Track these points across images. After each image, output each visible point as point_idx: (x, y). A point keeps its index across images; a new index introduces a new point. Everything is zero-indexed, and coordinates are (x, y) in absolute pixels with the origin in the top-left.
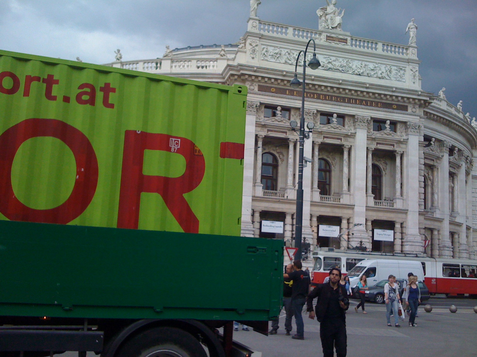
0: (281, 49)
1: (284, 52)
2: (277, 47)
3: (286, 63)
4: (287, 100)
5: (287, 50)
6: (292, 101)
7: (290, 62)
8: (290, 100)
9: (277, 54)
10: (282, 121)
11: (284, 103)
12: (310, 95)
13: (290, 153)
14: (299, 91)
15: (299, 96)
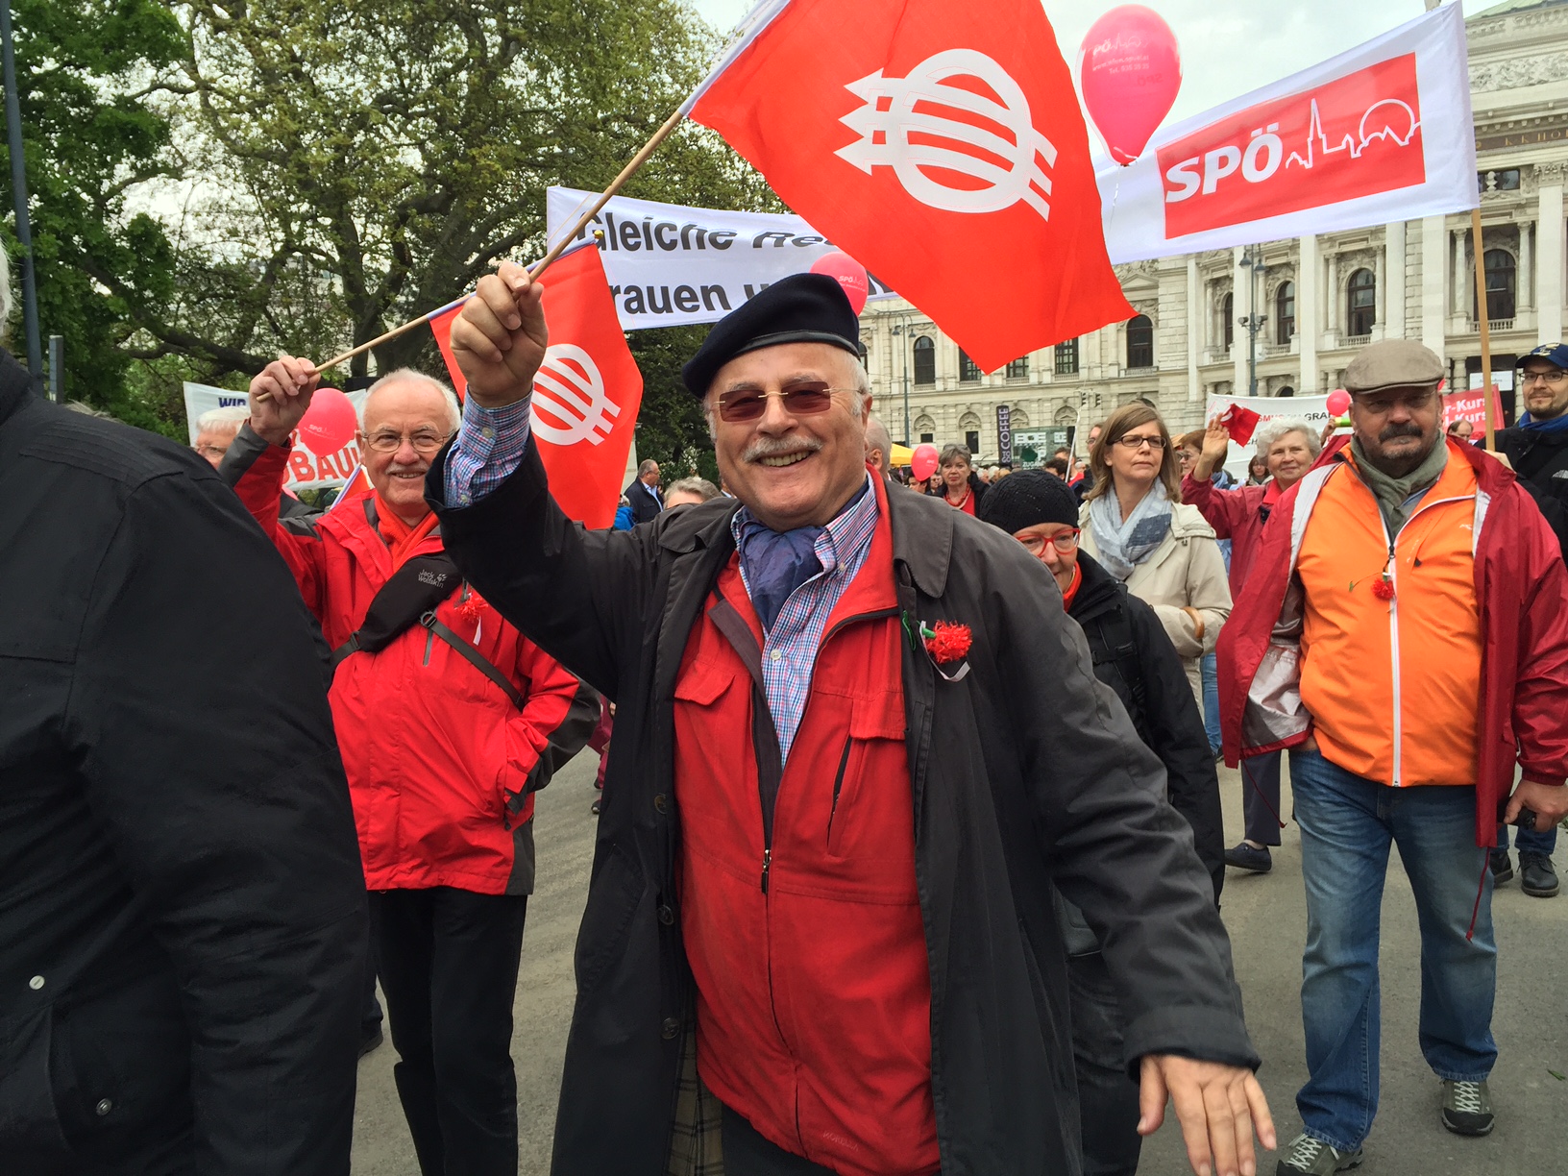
0: (1490, 66)
1: (1494, 69)
2: (1482, 64)
3: (1501, 88)
4: (1505, 156)
5: (1502, 63)
6: (1516, 155)
7: (1510, 84)
8: (1509, 156)
9: (1482, 77)
10: (1497, 197)
11: (1499, 163)
12: (1556, 135)
13: (1521, 247)
14: (1530, 133)
15: (1531, 143)
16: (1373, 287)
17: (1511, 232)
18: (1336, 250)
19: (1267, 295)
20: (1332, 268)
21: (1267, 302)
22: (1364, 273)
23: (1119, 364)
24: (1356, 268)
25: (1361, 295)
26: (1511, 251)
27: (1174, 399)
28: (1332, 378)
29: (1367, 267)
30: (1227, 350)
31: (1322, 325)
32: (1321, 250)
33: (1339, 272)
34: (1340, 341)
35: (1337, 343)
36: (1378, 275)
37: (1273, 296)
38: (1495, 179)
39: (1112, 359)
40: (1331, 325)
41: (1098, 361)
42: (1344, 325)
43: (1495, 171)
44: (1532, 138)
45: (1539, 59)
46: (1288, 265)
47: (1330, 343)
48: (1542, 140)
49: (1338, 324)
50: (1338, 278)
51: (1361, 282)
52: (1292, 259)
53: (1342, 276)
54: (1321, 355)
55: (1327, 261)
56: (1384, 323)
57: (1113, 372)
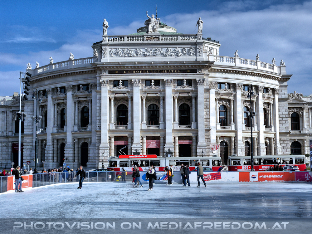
4: (125, 76)
6: (127, 76)
10: (122, 88)
11: (123, 78)
12: (138, 72)
13: (129, 104)
14: (131, 70)
15: (131, 73)
16: (88, 113)
17: (126, 99)
18: (78, 99)
19: (57, 112)
20: (77, 105)
21: (58, 114)
22: (86, 108)
23: (12, 131)
24: (83, 106)
25: (85, 115)
26: (127, 105)
27: (28, 145)
28: (76, 140)
29: (86, 106)
30: (45, 129)
31: (73, 123)
32: (73, 99)
33: (78, 107)
34: (79, 129)
35: (78, 129)
36: (90, 108)
37: (59, 112)
38: (122, 83)
39: (10, 130)
40: (76, 123)
41: (5, 130)
42: (80, 123)
43: (122, 81)
44: (131, 72)
45: (133, 49)
46: (63, 103)
47: (76, 128)
48: (134, 73)
49: (78, 123)
50: (78, 109)
51: (85, 110)
52: (64, 101)
53: (79, 108)
54: (73, 133)
55: (75, 103)
56: (91, 124)
57: (10, 134)
